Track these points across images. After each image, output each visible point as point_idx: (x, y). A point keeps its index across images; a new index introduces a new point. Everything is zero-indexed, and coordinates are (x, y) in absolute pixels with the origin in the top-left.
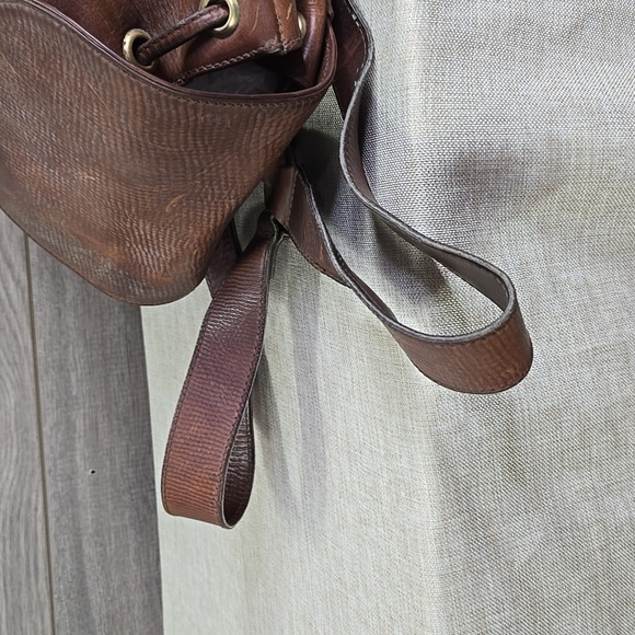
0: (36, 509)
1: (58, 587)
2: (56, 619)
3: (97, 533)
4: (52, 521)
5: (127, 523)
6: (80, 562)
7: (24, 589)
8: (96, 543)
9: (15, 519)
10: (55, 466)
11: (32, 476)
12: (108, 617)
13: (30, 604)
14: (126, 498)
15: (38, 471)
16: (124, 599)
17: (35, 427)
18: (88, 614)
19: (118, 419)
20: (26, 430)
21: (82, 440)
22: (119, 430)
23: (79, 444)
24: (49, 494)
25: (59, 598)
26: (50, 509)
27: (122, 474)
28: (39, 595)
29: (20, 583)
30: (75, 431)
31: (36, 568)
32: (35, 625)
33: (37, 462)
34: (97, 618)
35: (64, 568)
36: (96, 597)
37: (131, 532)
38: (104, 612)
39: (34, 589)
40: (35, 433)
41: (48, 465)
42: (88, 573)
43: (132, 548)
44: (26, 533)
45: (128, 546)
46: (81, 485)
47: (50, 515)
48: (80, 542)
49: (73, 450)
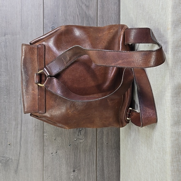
0: (94, 150)
1: (98, 168)
2: (97, 175)
3: (107, 157)
4: (98, 153)
5: (114, 156)
6: (103, 163)
7: (91, 167)
8: (107, 160)
9: (90, 151)
10: (99, 141)
11: (94, 142)
12: (108, 177)
13: (92, 171)
14: (114, 150)
15: (96, 141)
16: (112, 174)
17: (95, 132)
18: (104, 176)
19: (113, 132)
20: (94, 132)
21: (105, 136)
22: (113, 135)
23: (104, 137)
24: (97, 147)
25: (98, 171)
26: (97, 150)
27: (113, 145)
28: (94, 169)
29: (90, 166)
30: (104, 134)
31: (94, 163)
32: (93, 176)
33: (95, 139)
34: (106, 177)
35: (99, 164)
36: (106, 172)
37: (114, 158)
38: (107, 176)
39: (93, 167)
40: (95, 133)
41: (97, 140)
42: (105, 166)
43: (114, 162)
44: (92, 155)
45: (114, 161)
46: (104, 146)
47: (97, 151)
48: (103, 159)
49: (103, 138)
